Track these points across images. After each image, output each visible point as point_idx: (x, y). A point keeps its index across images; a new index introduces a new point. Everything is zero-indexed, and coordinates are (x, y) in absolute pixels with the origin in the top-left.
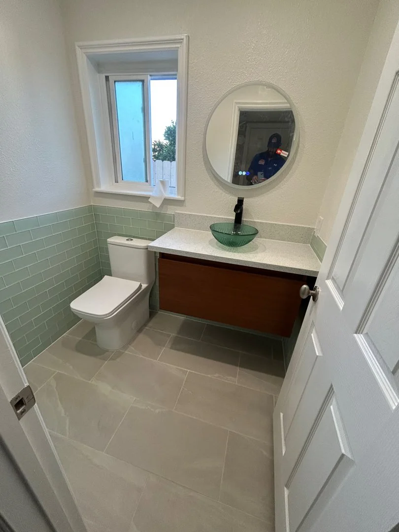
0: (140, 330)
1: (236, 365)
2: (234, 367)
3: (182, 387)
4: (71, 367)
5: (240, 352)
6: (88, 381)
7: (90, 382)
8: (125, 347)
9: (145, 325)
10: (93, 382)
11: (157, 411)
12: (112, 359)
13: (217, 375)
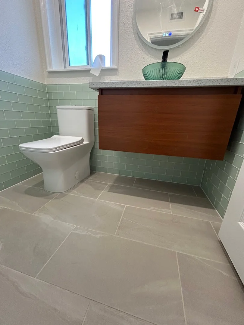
0: (82, 181)
1: (168, 201)
2: (167, 202)
3: (122, 217)
4: (17, 204)
5: (169, 193)
6: (31, 214)
7: (33, 214)
8: (68, 191)
9: (87, 178)
10: (36, 214)
11: (98, 236)
12: (56, 198)
13: (152, 208)
